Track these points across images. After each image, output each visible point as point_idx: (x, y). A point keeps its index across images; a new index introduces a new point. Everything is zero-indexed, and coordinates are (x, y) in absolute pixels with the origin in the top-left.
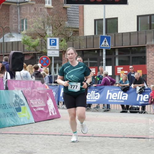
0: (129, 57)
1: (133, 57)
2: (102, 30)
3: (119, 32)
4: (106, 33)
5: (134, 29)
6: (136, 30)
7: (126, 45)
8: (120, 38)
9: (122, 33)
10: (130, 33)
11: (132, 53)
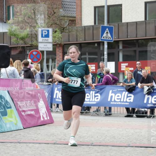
0: (135, 51)
1: (140, 52)
2: (104, 19)
3: (123, 21)
4: (108, 22)
5: (141, 17)
6: (143, 19)
7: (132, 37)
8: (124, 28)
9: (127, 23)
10: (136, 23)
11: (139, 47)
